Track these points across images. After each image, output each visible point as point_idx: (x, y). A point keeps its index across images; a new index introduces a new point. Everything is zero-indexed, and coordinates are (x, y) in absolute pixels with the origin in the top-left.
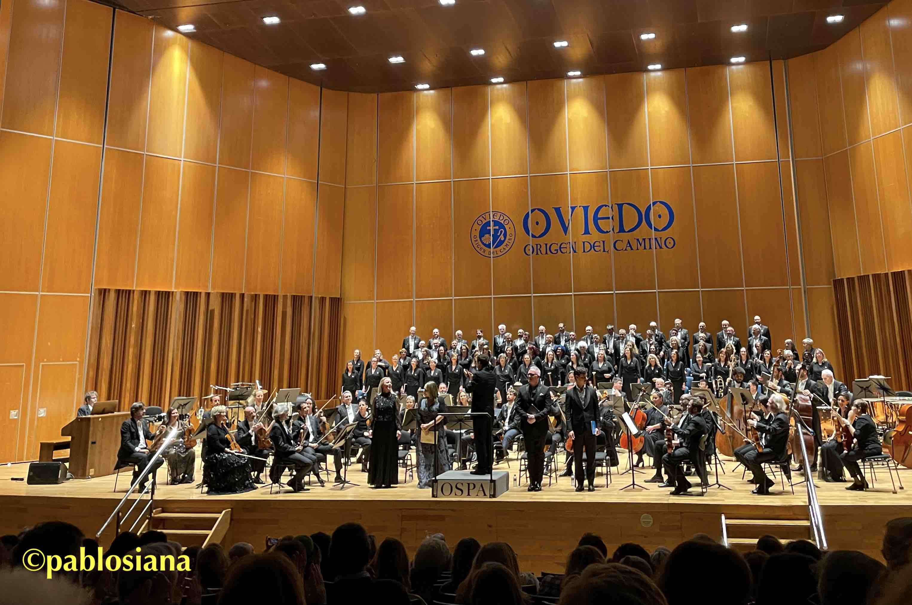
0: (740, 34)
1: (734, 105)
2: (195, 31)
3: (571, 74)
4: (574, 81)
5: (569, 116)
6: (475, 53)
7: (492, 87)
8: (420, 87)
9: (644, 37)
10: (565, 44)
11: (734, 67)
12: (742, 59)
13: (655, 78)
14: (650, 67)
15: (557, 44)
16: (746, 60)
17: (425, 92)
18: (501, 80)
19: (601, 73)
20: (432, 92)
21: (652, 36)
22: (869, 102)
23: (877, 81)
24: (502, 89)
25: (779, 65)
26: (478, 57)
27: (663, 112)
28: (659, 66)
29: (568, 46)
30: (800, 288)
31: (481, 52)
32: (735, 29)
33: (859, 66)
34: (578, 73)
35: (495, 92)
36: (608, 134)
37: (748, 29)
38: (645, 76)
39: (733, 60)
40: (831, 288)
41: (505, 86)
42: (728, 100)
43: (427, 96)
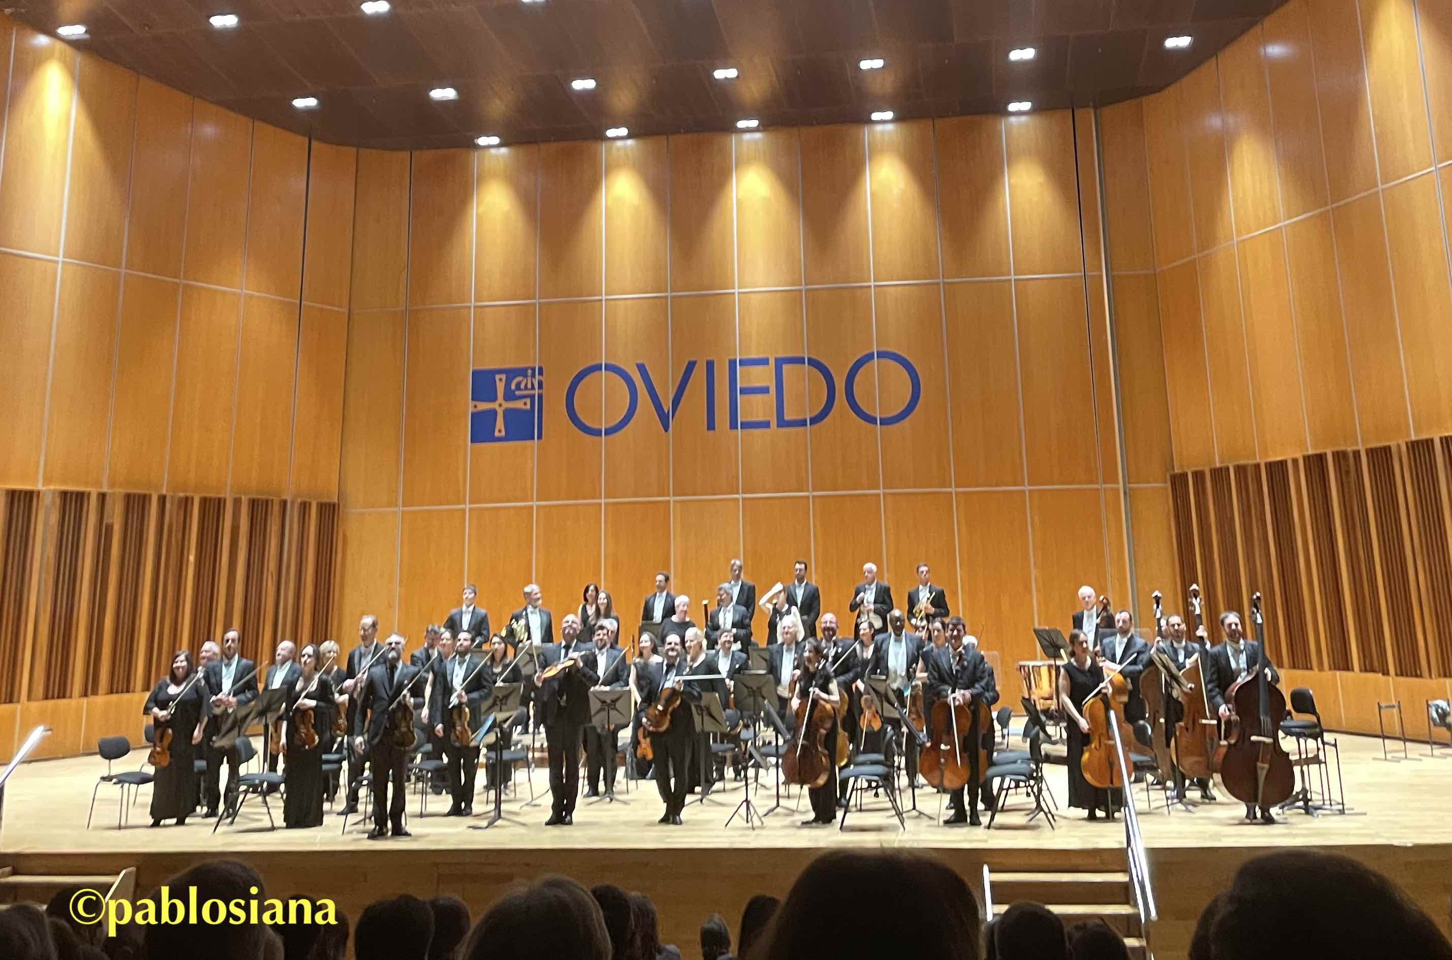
0: (1022, 63)
1: (1013, 181)
2: (87, 36)
3: (741, 124)
4: (747, 136)
5: (740, 196)
6: (579, 85)
7: (609, 143)
8: (483, 141)
9: (865, 65)
10: (732, 73)
11: (1013, 119)
12: (1026, 106)
13: (882, 133)
14: (875, 116)
15: (719, 74)
16: (1033, 106)
17: (493, 151)
18: (623, 131)
19: (793, 126)
20: (504, 150)
21: (878, 63)
22: (1232, 182)
23: (1245, 147)
24: (625, 148)
25: (1088, 117)
26: (585, 93)
27: (895, 191)
28: (889, 115)
29: (738, 77)
30: (1118, 490)
31: (589, 84)
32: (1016, 55)
33: (1215, 122)
34: (754, 123)
35: (614, 151)
36: (804, 229)
37: (1037, 54)
38: (866, 129)
39: (1013, 107)
40: (1166, 489)
41: (630, 142)
42: (1003, 173)
43: (497, 156)
